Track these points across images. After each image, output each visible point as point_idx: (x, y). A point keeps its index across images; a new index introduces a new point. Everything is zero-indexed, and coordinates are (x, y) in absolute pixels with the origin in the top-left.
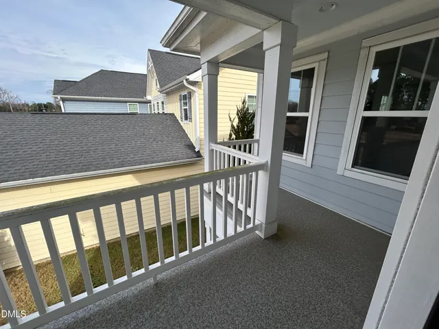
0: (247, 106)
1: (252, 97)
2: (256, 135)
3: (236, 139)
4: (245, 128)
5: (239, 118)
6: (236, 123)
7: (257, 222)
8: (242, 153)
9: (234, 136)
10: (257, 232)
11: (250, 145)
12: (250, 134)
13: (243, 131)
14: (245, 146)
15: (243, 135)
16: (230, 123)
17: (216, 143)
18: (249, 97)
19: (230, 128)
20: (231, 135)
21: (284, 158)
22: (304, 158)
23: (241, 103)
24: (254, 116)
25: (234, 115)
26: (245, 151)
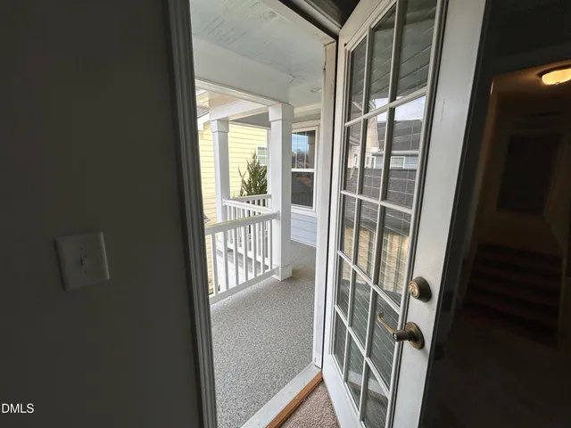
0: (257, 160)
1: (263, 149)
2: (269, 190)
3: (248, 195)
4: (256, 184)
5: (250, 173)
6: (247, 179)
7: (274, 267)
8: (256, 206)
9: (245, 193)
10: (274, 276)
11: (264, 200)
12: (263, 190)
13: (255, 186)
14: (259, 201)
15: (255, 190)
16: (240, 179)
17: (229, 199)
18: (259, 148)
19: (240, 184)
20: (242, 192)
21: (292, 210)
22: (314, 210)
23: (251, 157)
24: (266, 171)
25: (244, 170)
26: (259, 204)
